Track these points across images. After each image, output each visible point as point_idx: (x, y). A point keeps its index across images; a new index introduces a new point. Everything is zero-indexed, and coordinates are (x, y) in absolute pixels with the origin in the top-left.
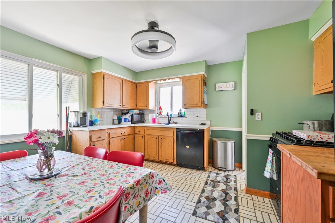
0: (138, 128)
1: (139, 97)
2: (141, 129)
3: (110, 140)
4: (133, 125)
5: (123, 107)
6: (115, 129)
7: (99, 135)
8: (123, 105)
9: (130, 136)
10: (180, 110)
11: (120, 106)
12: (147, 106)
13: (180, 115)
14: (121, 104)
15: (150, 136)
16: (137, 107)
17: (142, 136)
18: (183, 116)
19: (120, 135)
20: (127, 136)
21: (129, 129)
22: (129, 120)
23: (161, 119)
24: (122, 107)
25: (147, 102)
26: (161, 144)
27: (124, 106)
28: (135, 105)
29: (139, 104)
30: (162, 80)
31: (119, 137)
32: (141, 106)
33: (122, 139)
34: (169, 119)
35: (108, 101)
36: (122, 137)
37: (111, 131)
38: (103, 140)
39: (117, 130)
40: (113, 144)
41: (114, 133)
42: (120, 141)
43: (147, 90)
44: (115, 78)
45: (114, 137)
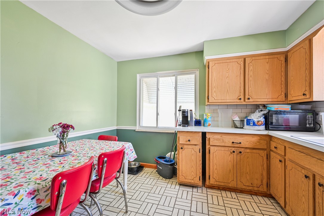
0: (276, 140)
1: (292, 78)
2: (280, 144)
3: (210, 147)
4: (266, 132)
5: (246, 100)
6: (221, 135)
7: (189, 138)
8: (247, 97)
9: (255, 151)
11: (239, 101)
12: (307, 93)
14: (242, 97)
15: (294, 165)
16: (290, 98)
17: (279, 158)
19: (230, 144)
20: (248, 151)
21: (255, 139)
22: (256, 122)
24: (245, 101)
25: (308, 84)
27: (249, 99)
28: (283, 95)
29: (292, 92)
31: (227, 148)
32: (296, 96)
33: (234, 152)
35: (215, 95)
36: (234, 148)
37: (213, 136)
38: (195, 145)
39: (224, 137)
40: (216, 155)
41: (217, 139)
42: (230, 154)
43: (307, 57)
44: (228, 61)
45: (218, 146)
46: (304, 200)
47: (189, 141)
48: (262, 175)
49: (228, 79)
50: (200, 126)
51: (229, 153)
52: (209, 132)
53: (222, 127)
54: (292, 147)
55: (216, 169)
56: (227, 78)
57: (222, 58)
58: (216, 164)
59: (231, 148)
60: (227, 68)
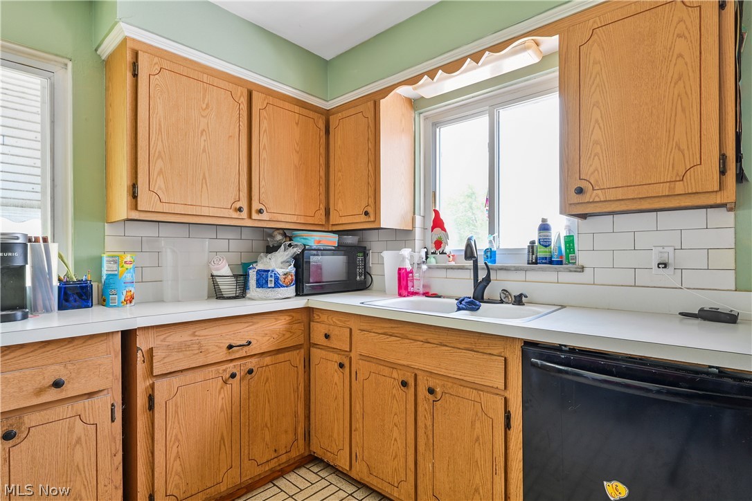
0: (324, 317)
1: (340, 174)
2: (336, 325)
3: (152, 386)
4: (301, 302)
5: (255, 216)
6: (191, 329)
7: (53, 373)
8: (255, 206)
9: (281, 357)
10: (544, 227)
11: (235, 215)
12: (370, 210)
13: (540, 255)
14: (243, 203)
15: (373, 367)
16: (334, 218)
17: (337, 358)
18: (560, 263)
19: (222, 355)
20: (267, 360)
21: (280, 324)
22: (281, 277)
23: (442, 273)
24: (250, 216)
25: (371, 193)
26: (429, 423)
27: (260, 211)
28: (323, 212)
29: (340, 206)
30: (436, 70)
31: (213, 369)
32: (347, 214)
33: (233, 376)
34: (482, 275)
35: (163, 186)
36: (231, 365)
37: (164, 340)
38: (90, 395)
39: (202, 332)
40: (176, 405)
41: (181, 348)
42: (222, 388)
43: (370, 136)
44: (205, 78)
45: (182, 371)
46: (396, 434)
47: (58, 384)
48: (296, 414)
49: (204, 138)
50: (88, 307)
51: (220, 381)
52: (148, 328)
53: (177, 300)
54: (369, 328)
55: (178, 456)
56: (202, 134)
57: (186, 59)
58: (177, 439)
59: (224, 367)
60: (204, 100)
